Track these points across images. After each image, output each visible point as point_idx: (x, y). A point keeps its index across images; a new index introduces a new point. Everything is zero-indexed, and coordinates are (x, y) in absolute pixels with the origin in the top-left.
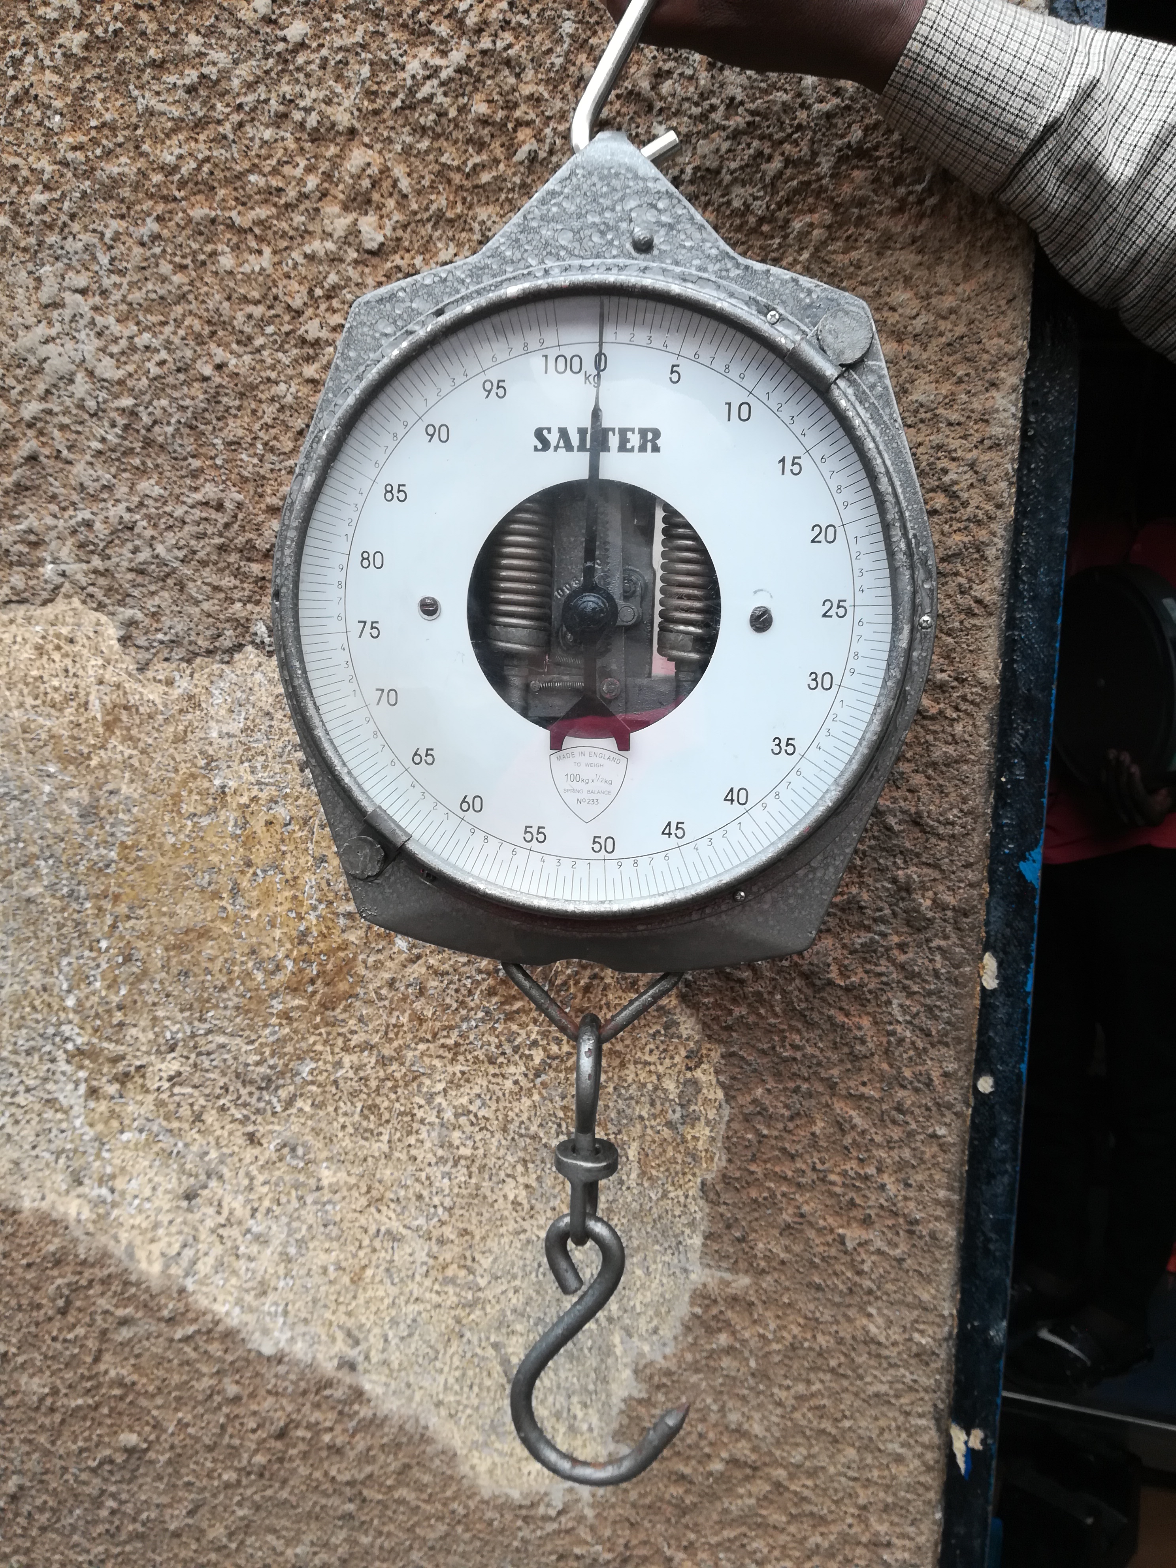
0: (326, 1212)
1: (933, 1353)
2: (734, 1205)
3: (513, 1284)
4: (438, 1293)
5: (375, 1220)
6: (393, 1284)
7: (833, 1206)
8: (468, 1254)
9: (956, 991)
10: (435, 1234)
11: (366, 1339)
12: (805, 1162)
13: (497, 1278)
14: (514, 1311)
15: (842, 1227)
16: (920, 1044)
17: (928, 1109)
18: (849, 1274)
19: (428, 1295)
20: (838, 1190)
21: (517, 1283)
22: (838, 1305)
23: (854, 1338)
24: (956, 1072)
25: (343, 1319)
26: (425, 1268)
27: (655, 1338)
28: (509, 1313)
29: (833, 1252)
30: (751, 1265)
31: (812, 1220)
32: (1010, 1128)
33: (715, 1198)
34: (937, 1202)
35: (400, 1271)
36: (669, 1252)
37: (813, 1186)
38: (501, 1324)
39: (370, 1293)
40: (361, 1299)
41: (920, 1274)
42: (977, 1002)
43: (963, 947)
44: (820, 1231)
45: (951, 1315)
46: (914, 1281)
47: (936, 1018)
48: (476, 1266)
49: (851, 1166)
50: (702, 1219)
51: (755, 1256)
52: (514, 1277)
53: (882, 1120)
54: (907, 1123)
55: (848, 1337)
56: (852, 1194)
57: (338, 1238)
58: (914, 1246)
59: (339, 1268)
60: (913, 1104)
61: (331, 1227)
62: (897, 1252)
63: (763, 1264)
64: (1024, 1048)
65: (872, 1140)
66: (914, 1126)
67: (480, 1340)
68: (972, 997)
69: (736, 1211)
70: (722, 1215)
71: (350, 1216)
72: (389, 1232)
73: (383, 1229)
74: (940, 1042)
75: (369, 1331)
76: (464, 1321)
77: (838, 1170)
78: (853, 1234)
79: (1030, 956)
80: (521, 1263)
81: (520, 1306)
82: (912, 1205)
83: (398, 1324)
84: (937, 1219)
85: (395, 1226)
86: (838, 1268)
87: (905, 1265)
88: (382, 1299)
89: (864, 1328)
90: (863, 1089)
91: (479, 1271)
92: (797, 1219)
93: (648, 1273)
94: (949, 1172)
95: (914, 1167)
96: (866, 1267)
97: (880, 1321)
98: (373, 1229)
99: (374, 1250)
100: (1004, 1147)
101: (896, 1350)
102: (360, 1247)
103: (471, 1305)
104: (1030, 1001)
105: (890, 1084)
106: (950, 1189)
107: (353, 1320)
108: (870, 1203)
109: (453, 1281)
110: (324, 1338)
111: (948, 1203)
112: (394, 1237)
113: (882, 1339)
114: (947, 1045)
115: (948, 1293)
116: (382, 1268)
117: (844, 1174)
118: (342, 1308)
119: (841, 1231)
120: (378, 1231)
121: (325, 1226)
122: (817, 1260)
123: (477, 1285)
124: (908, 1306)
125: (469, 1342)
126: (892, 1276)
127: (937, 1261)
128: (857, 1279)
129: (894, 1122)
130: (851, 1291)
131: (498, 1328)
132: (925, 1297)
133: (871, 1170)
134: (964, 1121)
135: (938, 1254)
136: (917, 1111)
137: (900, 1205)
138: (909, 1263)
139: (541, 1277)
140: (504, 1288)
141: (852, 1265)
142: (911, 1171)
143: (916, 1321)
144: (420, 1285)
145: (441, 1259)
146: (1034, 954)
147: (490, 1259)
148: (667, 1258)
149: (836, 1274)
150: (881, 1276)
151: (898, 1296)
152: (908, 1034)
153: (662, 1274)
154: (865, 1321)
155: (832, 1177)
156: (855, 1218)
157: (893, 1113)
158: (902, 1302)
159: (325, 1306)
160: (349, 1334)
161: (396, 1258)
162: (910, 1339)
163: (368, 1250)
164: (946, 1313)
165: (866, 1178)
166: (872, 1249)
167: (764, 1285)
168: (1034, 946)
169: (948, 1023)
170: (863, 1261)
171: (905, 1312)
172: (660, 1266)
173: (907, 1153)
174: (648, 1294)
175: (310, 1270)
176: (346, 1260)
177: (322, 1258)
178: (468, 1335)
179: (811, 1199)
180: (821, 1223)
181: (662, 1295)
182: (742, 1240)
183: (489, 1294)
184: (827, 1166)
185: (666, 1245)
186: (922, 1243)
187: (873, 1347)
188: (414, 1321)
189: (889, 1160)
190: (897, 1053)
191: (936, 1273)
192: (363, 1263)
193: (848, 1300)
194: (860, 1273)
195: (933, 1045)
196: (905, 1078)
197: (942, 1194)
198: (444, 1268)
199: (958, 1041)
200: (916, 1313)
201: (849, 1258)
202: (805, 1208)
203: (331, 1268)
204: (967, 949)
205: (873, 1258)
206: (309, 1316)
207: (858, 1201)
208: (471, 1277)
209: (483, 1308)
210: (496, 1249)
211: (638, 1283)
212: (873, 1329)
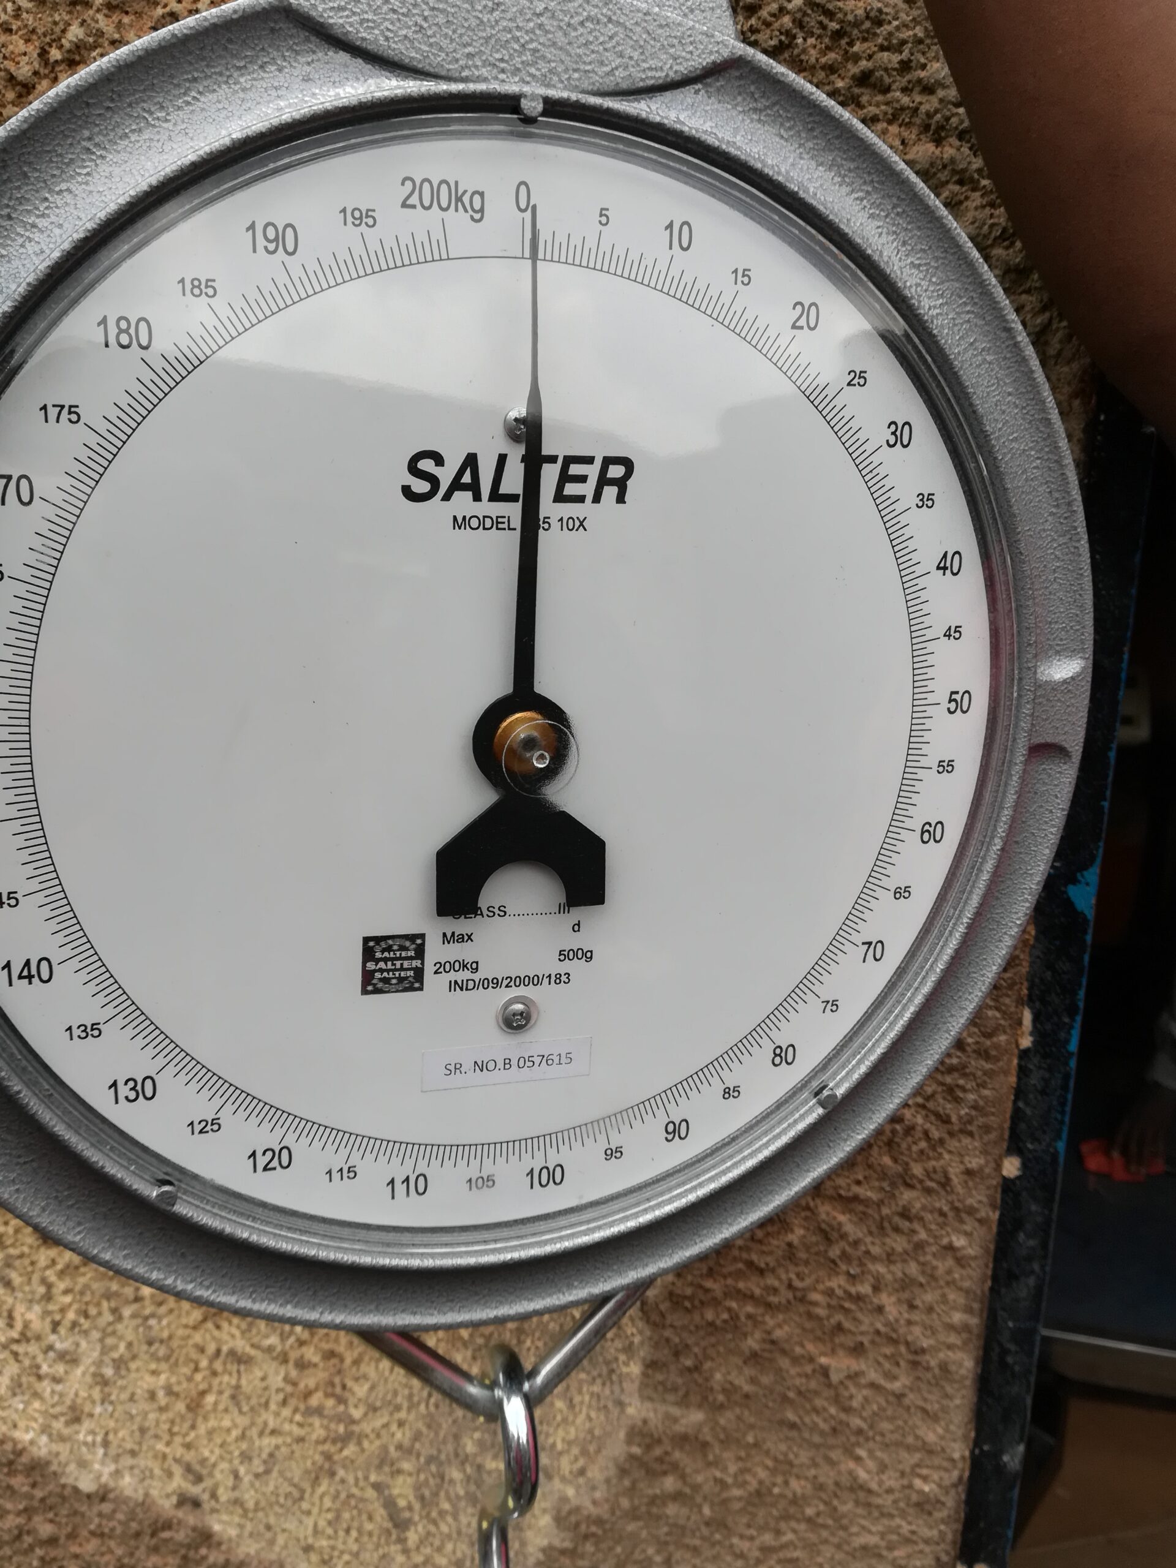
0: (150, 1328)
1: (938, 1501)
2: (684, 1328)
3: (398, 1416)
4: (300, 1425)
5: (214, 1338)
6: (241, 1412)
7: (812, 1331)
8: (337, 1380)
9: (988, 1066)
10: (293, 1355)
11: (211, 1475)
12: (780, 1279)
13: (375, 1410)
14: (399, 1447)
15: (825, 1354)
16: (935, 1134)
17: (942, 1214)
18: (833, 1411)
19: (287, 1427)
20: (821, 1312)
21: (403, 1415)
22: (817, 1446)
23: (837, 1484)
24: (981, 1169)
25: (179, 1452)
26: (281, 1396)
27: (581, 1480)
28: (392, 1449)
29: (813, 1385)
30: (705, 1398)
31: (787, 1347)
32: (1039, 1219)
33: (658, 1319)
34: (951, 1327)
35: (249, 1398)
36: (599, 1381)
37: (787, 1307)
38: (383, 1461)
39: (212, 1423)
40: (202, 1429)
41: (924, 1411)
42: (1013, 1080)
43: (997, 1009)
44: (796, 1360)
45: (963, 1458)
46: (917, 1419)
47: (957, 1100)
48: (347, 1394)
49: (837, 1283)
50: (642, 1343)
51: (712, 1389)
52: (398, 1408)
53: (881, 1228)
54: (914, 1231)
55: (830, 1482)
56: (839, 1317)
57: (167, 1358)
58: (918, 1378)
59: (170, 1392)
60: (924, 1208)
61: (156, 1345)
62: (896, 1386)
63: (721, 1398)
64: (1062, 1122)
65: (867, 1252)
66: (923, 1235)
67: (357, 1480)
68: (1006, 1073)
69: (685, 1335)
70: (668, 1340)
71: (181, 1332)
72: (232, 1353)
73: (225, 1349)
74: (962, 1131)
75: (214, 1465)
76: (336, 1458)
77: (821, 1287)
78: (839, 1364)
79: (1077, 1007)
80: (406, 1392)
81: (406, 1443)
82: (917, 1330)
83: (250, 1459)
84: (950, 1347)
85: (241, 1345)
86: (819, 1402)
87: (906, 1401)
88: (228, 1431)
89: (850, 1473)
90: (856, 1189)
91: (352, 1401)
92: (768, 1346)
93: (571, 1405)
94: (967, 1292)
95: (921, 1285)
96: (855, 1404)
97: (871, 1464)
98: (211, 1348)
99: (214, 1374)
100: (1032, 1243)
101: (890, 1499)
102: (197, 1369)
103: (344, 1440)
104: (1073, 1063)
105: (893, 1184)
106: (969, 1310)
107: (192, 1453)
108: (863, 1328)
109: (319, 1411)
110: (157, 1472)
111: (966, 1328)
112: (240, 1359)
113: (874, 1486)
114: (971, 1134)
115: (960, 1433)
116: (227, 1394)
117: (830, 1293)
118: (178, 1440)
119: (823, 1360)
120: (218, 1352)
121: (150, 1343)
122: (791, 1394)
123: (350, 1416)
124: (909, 1448)
125: (343, 1481)
126: (889, 1412)
127: (947, 1396)
128: (843, 1416)
129: (897, 1229)
130: (834, 1430)
131: (380, 1467)
132: (931, 1438)
133: (865, 1289)
134: (990, 1228)
135: (949, 1389)
136: (928, 1217)
137: (902, 1331)
138: (911, 1398)
139: (432, 1409)
140: (385, 1420)
141: (836, 1400)
142: (917, 1290)
143: (918, 1465)
144: (277, 1414)
145: (302, 1386)
146: (1081, 1005)
147: (366, 1387)
148: (596, 1388)
149: (816, 1410)
150: (874, 1414)
151: (896, 1437)
152: (919, 1120)
153: (590, 1406)
154: (852, 1465)
155: (815, 1297)
156: (842, 1345)
157: (897, 1219)
158: (898, 1444)
159: (157, 1437)
160: (188, 1469)
161: (244, 1382)
162: (910, 1486)
163: (207, 1373)
164: (956, 1455)
165: (858, 1298)
166: (863, 1381)
167: (722, 1422)
168: (1082, 994)
169: (975, 1107)
170: (851, 1397)
171: (904, 1454)
172: (587, 1398)
173: (913, 1269)
174: (572, 1430)
175: (133, 1395)
176: (179, 1383)
177: (148, 1382)
178: (341, 1473)
179: (785, 1321)
180: (798, 1350)
181: (591, 1431)
182: (696, 1368)
183: (366, 1427)
184: (808, 1282)
185: (595, 1373)
186: (929, 1375)
187: (862, 1495)
188: (271, 1455)
189: (889, 1277)
190: (904, 1145)
191: (944, 1409)
192: (202, 1387)
193: (831, 1441)
194: (847, 1410)
195: (951, 1134)
196: (913, 1176)
197: (957, 1317)
198: (308, 1394)
199: (986, 1129)
200: (917, 1456)
201: (832, 1393)
202: (778, 1334)
203: (161, 1394)
204: (1004, 1013)
205: (865, 1392)
206: (136, 1448)
207: (847, 1325)
208: (341, 1408)
209: (359, 1443)
210: (373, 1374)
211: (559, 1418)
212: (862, 1475)
